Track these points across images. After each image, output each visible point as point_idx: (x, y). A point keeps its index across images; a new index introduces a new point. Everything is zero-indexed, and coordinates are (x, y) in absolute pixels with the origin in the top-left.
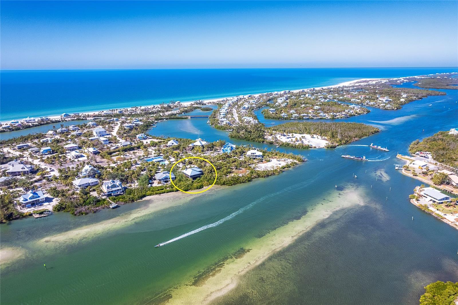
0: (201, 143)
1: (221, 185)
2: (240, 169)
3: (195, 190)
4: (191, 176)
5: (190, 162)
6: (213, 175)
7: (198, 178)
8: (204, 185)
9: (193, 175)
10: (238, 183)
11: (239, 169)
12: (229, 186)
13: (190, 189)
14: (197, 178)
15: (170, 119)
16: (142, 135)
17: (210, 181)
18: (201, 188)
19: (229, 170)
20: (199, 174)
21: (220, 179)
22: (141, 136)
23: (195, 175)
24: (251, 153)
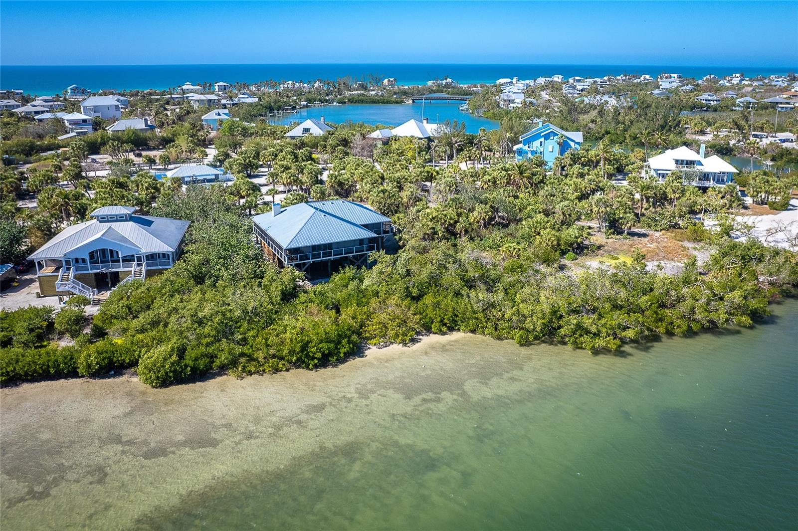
0: (422, 130)
1: (525, 343)
2: (640, 235)
3: (277, 370)
4: (294, 252)
5: (341, 184)
6: (461, 256)
7: (349, 271)
8: (372, 328)
9: (314, 248)
10: (670, 334)
11: (632, 234)
12: (596, 352)
13: (234, 363)
14: (337, 266)
15: (351, 102)
16: (219, 114)
17: (428, 300)
18: (342, 361)
19: (570, 233)
20: (361, 241)
21: (512, 285)
22: (217, 117)
23: (329, 246)
24: (677, 162)
